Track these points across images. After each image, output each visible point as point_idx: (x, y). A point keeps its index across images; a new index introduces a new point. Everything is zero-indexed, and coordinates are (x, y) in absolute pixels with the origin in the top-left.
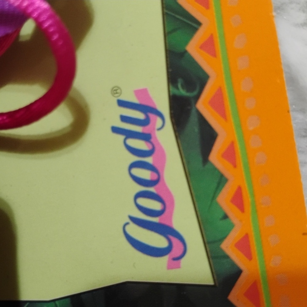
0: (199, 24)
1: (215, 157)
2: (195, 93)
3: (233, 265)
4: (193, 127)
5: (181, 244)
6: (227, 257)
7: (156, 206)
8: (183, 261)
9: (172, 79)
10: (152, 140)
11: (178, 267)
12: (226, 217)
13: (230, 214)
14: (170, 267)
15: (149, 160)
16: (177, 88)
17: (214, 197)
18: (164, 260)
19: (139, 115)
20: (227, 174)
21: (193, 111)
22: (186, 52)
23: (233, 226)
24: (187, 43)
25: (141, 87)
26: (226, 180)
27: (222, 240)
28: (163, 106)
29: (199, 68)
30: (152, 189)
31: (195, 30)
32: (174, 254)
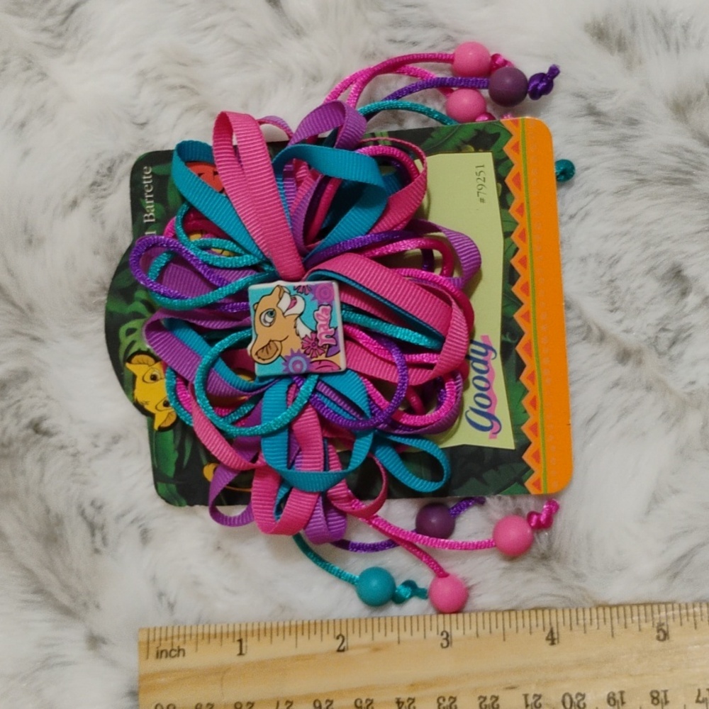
0: (522, 304)
1: (523, 378)
2: (516, 341)
3: (528, 440)
4: (513, 360)
5: (498, 426)
6: (524, 434)
7: (486, 402)
8: (499, 434)
9: (504, 332)
10: (488, 365)
11: (495, 438)
12: (525, 412)
13: (528, 411)
14: (491, 437)
15: (485, 376)
16: (505, 337)
17: (521, 399)
18: (488, 433)
19: (482, 350)
20: (528, 388)
21: (514, 352)
22: (513, 318)
23: (529, 417)
24: (514, 313)
25: (485, 334)
26: (528, 392)
27: (522, 425)
28: (497, 346)
29: (520, 328)
30: (485, 393)
31: (519, 307)
32: (493, 430)
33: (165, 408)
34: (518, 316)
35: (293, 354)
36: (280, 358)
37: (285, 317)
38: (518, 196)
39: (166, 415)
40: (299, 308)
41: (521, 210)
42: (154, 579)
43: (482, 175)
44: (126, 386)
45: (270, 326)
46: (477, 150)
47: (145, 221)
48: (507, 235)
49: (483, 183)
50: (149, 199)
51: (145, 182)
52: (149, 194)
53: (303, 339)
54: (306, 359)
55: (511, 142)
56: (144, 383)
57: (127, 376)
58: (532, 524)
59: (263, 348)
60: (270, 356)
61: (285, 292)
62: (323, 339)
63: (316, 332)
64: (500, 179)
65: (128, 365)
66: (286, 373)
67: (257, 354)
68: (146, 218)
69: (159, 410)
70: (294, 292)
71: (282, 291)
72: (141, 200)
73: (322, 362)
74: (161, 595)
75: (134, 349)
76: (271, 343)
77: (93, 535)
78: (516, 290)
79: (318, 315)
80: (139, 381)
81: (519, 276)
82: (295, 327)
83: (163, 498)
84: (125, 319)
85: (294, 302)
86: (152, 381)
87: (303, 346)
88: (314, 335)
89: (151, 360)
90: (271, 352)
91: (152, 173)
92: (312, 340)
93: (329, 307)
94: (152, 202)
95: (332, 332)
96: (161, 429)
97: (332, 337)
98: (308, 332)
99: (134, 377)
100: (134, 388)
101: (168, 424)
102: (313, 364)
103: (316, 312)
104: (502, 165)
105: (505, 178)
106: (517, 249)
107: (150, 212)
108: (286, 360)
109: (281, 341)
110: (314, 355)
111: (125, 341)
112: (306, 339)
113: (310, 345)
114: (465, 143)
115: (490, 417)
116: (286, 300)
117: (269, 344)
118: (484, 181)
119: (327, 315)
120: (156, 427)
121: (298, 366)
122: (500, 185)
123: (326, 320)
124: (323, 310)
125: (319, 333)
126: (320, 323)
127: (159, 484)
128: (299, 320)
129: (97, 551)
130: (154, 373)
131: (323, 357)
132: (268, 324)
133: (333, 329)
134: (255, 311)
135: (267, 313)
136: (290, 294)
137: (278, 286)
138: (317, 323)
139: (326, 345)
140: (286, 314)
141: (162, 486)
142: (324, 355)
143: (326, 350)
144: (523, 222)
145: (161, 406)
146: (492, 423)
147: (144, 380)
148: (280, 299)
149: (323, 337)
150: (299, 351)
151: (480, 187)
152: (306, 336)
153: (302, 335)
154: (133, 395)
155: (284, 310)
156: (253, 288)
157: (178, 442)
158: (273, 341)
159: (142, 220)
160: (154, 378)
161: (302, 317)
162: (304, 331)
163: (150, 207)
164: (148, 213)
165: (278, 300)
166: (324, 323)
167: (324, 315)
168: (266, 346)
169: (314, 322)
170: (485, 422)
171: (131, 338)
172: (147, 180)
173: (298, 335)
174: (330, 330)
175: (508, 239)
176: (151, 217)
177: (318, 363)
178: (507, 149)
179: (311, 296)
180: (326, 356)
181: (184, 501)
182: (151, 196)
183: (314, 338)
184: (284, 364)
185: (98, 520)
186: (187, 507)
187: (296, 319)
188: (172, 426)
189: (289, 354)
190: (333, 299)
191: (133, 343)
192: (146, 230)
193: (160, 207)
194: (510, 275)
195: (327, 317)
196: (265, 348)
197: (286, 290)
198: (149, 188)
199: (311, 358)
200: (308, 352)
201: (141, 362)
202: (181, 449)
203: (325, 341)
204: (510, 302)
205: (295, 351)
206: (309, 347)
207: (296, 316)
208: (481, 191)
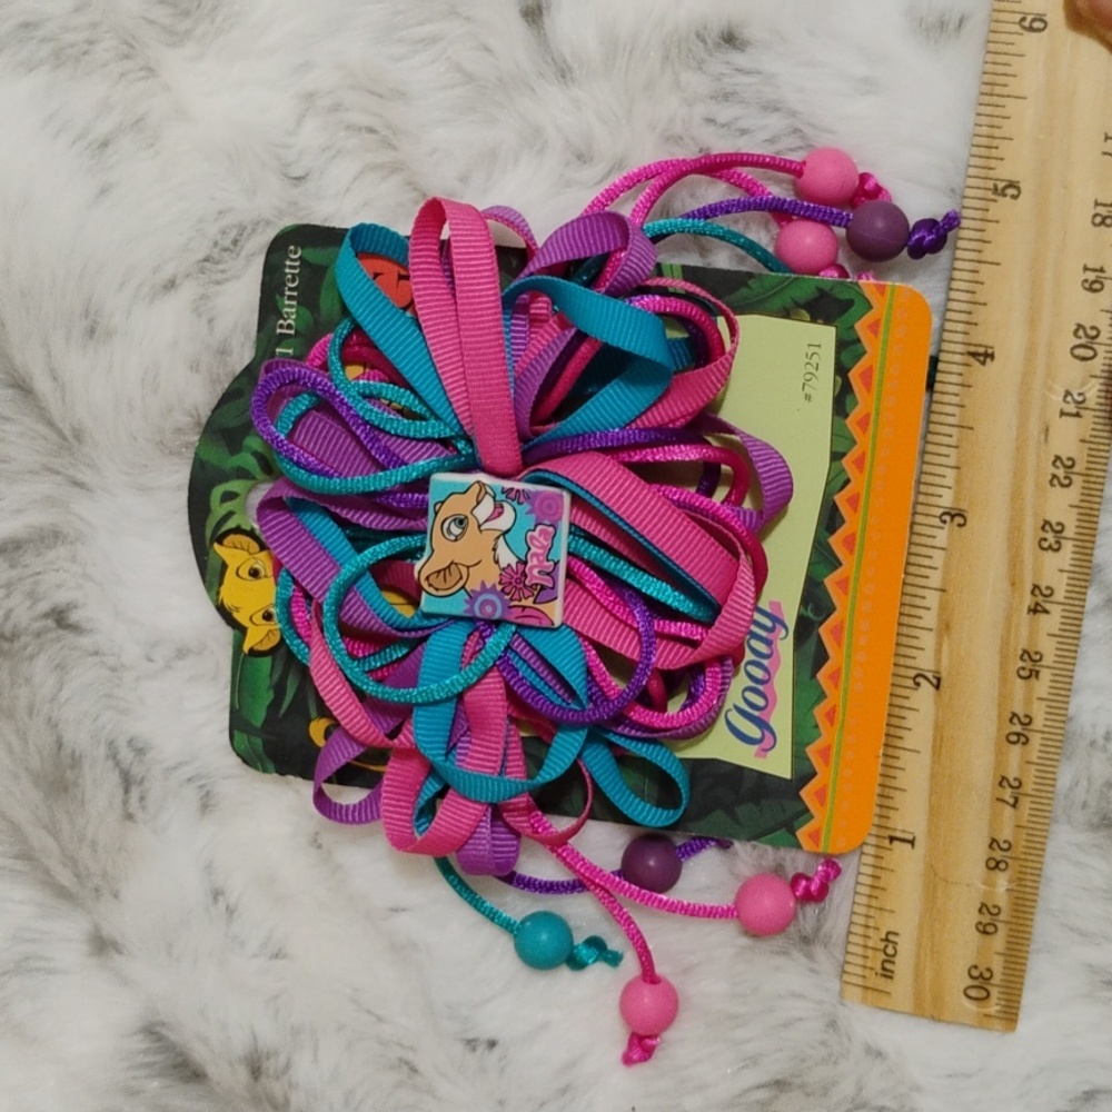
0: (841, 564)
1: (822, 676)
2: (821, 619)
3: (812, 766)
4: (811, 646)
6: (809, 759)
7: (760, 702)
8: (770, 753)
9: (805, 601)
10: (773, 646)
11: (765, 757)
12: (817, 726)
13: (820, 725)
14: (757, 755)
15: (765, 662)
16: (806, 609)
17: (812, 707)
18: (755, 748)
19: (769, 623)
20: (828, 692)
21: (815, 633)
22: (823, 583)
23: (820, 735)
24: (826, 576)
25: (777, 600)
26: (826, 697)
27: (808, 744)
28: (791, 621)
29: (830, 600)
30: (760, 687)
31: (836, 568)
32: (763, 745)
33: (264, 622)
34: (830, 582)
35: (484, 589)
36: (463, 591)
37: (481, 531)
38: (863, 402)
39: (265, 633)
40: (505, 521)
41: (864, 423)
42: (209, 868)
43: (815, 359)
44: (207, 579)
45: (456, 540)
46: (814, 320)
47: (279, 331)
48: (836, 456)
49: (813, 371)
50: (290, 298)
51: (287, 270)
52: (291, 289)
53: (504, 569)
54: (501, 599)
55: (869, 317)
56: (238, 579)
57: (213, 564)
58: (798, 894)
59: (439, 572)
60: (448, 586)
61: (486, 493)
62: (534, 575)
63: (525, 563)
64: (841, 370)
65: (216, 546)
66: (469, 615)
67: (427, 578)
68: (281, 326)
69: (253, 623)
70: (500, 497)
71: (483, 491)
72: (278, 297)
73: (527, 610)
74: (217, 894)
75: (231, 524)
76: (453, 567)
77: (127, 791)
78: (835, 541)
79: (532, 538)
80: (230, 574)
81: (843, 522)
82: (494, 550)
83: (238, 755)
84: (225, 477)
85: (498, 511)
86: (250, 578)
87: (501, 580)
88: (521, 567)
89: (254, 546)
90: (450, 581)
91: (300, 258)
92: (517, 573)
93: (551, 529)
94: (294, 303)
95: (548, 567)
96: (253, 653)
97: (548, 574)
98: (513, 561)
99: (224, 566)
100: (221, 584)
101: (266, 647)
102: (513, 610)
103: (530, 533)
104: (848, 349)
105: (849, 370)
106: (848, 481)
107: (289, 318)
108: (472, 597)
109: (468, 567)
110: (516, 597)
111: (218, 509)
112: (509, 571)
113: (513, 581)
114: (798, 305)
115: (763, 724)
116: (487, 506)
117: (449, 567)
118: (817, 369)
119: (546, 539)
120: (246, 648)
121: (489, 609)
122: (839, 379)
123: (543, 547)
124: (542, 532)
125: (529, 564)
126: (533, 550)
127: (236, 732)
128: (501, 538)
129: (130, 817)
130: (256, 566)
131: (529, 602)
132: (453, 538)
133: (551, 563)
134: (436, 513)
135: (455, 520)
136: (494, 498)
137: (478, 482)
138: (529, 549)
139: (537, 585)
140: (482, 528)
141: (240, 737)
142: (531, 599)
143: (536, 593)
144: (864, 442)
145: (258, 618)
146: (763, 734)
147: (237, 574)
148: (478, 503)
149: (535, 572)
150: (494, 586)
151: (808, 377)
152: (509, 565)
153: (503, 564)
154: (218, 593)
155: (481, 522)
156: (438, 478)
157: (276, 677)
158: (456, 564)
159: (275, 330)
160: (254, 573)
161: (507, 536)
162: (507, 558)
163: (290, 309)
164: (285, 320)
165: (475, 503)
166: (540, 551)
167: (542, 539)
168: (444, 569)
169: (526, 549)
170: (753, 731)
171: (228, 506)
172: (291, 268)
173: (497, 562)
174: (546, 564)
175: (836, 464)
176: (289, 327)
177: (520, 609)
178: (861, 327)
179: (526, 507)
180: (534, 602)
181: (270, 766)
182: (295, 294)
183: (520, 571)
184: (467, 601)
185: (137, 771)
186: (275, 775)
187: (498, 538)
188: (272, 652)
189: (478, 588)
190: (560, 518)
191: (230, 514)
192: (278, 345)
193: (307, 314)
194: (830, 519)
195: (545, 543)
196: (442, 573)
197: (489, 490)
198: (293, 280)
199: (511, 599)
200: (507, 590)
201: (239, 546)
202: (279, 689)
203: (536, 578)
204: (823, 557)
205: (488, 586)
206: (511, 583)
207: (498, 533)
208: (810, 383)
